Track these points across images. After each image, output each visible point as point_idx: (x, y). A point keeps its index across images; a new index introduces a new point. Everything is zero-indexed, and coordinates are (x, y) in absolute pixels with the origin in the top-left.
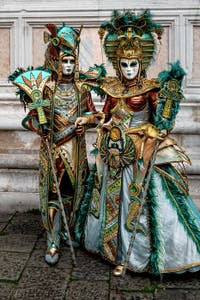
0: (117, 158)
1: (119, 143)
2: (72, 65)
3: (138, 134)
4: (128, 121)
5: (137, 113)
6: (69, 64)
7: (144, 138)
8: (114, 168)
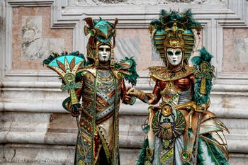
0: (170, 130)
1: (170, 117)
2: (108, 53)
3: (185, 109)
4: (177, 99)
5: (183, 93)
6: (105, 52)
7: (191, 112)
8: (166, 139)
